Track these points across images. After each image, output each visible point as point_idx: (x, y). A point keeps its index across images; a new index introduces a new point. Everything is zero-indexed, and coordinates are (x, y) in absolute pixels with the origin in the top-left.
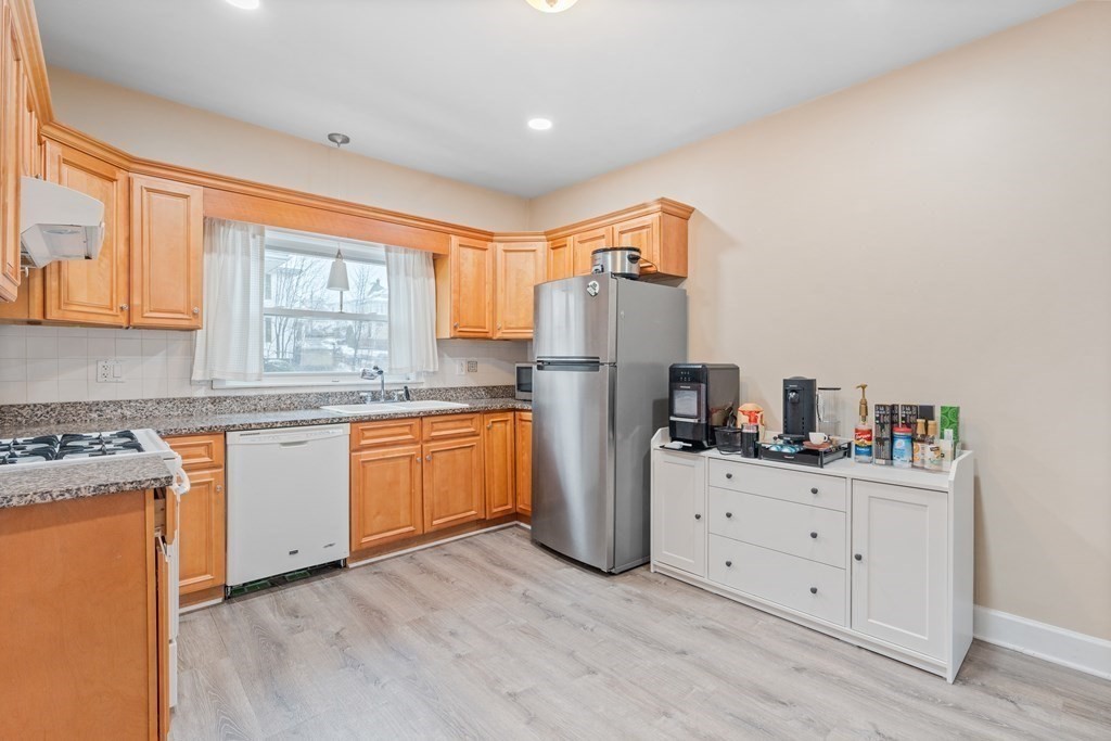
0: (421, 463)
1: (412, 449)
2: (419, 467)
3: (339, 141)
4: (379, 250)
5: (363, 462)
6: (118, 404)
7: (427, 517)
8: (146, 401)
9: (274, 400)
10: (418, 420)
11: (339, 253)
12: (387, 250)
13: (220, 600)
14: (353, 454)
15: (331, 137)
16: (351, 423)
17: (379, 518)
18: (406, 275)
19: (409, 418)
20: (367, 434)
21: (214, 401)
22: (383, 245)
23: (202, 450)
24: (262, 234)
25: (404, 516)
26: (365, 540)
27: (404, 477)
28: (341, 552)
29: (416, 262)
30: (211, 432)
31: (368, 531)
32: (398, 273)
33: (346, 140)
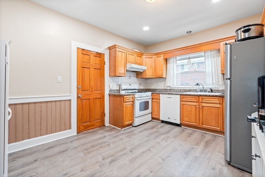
0: (200, 109)
2: (198, 109)
3: (189, 33)
4: (203, 54)
5: (183, 104)
6: (159, 89)
8: (162, 89)
9: (179, 90)
10: (198, 97)
11: (189, 58)
12: (205, 53)
13: (160, 122)
14: (181, 102)
15: (187, 32)
16: (180, 95)
17: (186, 118)
18: (211, 58)
19: (194, 96)
20: (184, 98)
21: (170, 90)
22: (203, 52)
23: (157, 96)
24: (176, 58)
25: (193, 120)
26: (183, 122)
27: (193, 110)
28: (178, 122)
29: (214, 53)
30: (158, 94)
31: (184, 120)
32: (208, 58)
33: (191, 32)
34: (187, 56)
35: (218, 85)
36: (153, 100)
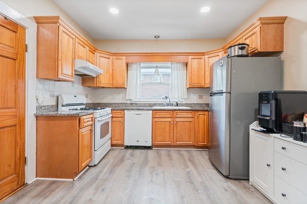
0: (173, 125)
1: (169, 120)
2: (172, 125)
3: (157, 37)
4: (169, 64)
5: (156, 121)
6: (115, 104)
7: (175, 140)
8: (119, 103)
9: (143, 105)
10: (172, 111)
11: (157, 67)
12: (171, 64)
13: (124, 148)
14: (153, 119)
15: (155, 37)
16: (152, 110)
17: (160, 137)
18: (177, 70)
19: (169, 110)
20: (157, 114)
21: (131, 104)
22: (170, 63)
23: (120, 114)
24: (140, 65)
25: (167, 138)
26: (156, 143)
27: (167, 127)
28: (149, 144)
29: (180, 66)
30: (121, 110)
31: (157, 141)
32: (175, 70)
33: (159, 37)
34: (155, 64)
35: (182, 99)
36: (114, 119)
